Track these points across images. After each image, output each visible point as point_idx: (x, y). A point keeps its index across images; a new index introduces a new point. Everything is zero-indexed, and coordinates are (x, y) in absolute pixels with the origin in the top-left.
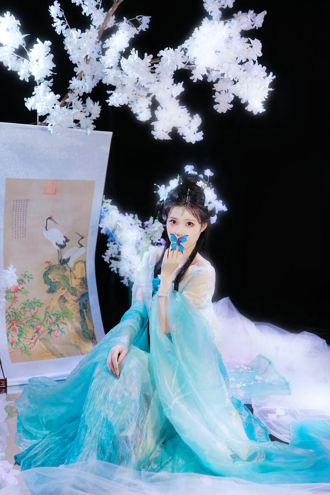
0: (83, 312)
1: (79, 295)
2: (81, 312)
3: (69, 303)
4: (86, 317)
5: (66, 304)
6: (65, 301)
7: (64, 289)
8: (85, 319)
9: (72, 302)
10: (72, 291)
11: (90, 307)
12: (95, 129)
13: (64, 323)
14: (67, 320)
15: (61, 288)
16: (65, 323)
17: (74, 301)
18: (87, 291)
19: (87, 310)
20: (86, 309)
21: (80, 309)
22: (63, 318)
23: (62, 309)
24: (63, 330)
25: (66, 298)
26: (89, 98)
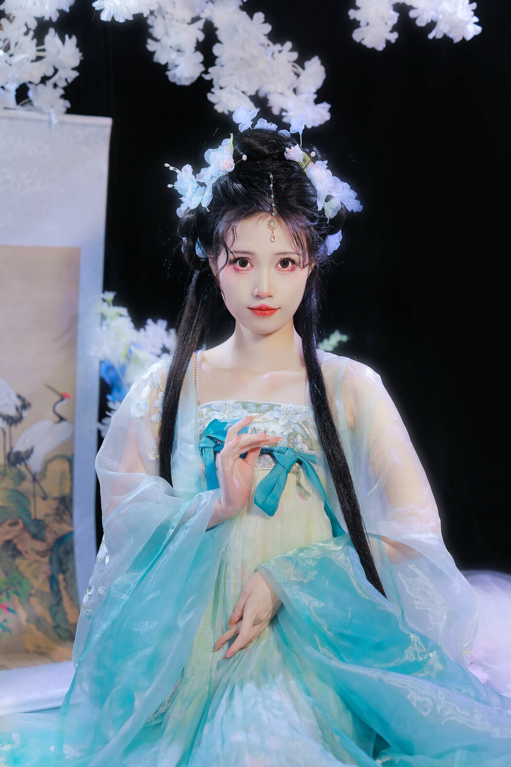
0: (57, 582)
1: (51, 538)
2: (52, 580)
3: (25, 559)
4: (64, 593)
5: (18, 561)
6: (16, 553)
7: (15, 524)
8: (61, 599)
9: (33, 556)
10: (33, 529)
11: (74, 568)
12: (69, 111)
13: (8, 609)
14: (17, 602)
15: (9, 521)
16: (11, 607)
17: (38, 553)
18: (70, 529)
19: (68, 575)
20: (64, 572)
21: (49, 573)
22: (8, 596)
23: (7, 574)
24: (6, 624)
25: (19, 547)
26: (52, 31)
